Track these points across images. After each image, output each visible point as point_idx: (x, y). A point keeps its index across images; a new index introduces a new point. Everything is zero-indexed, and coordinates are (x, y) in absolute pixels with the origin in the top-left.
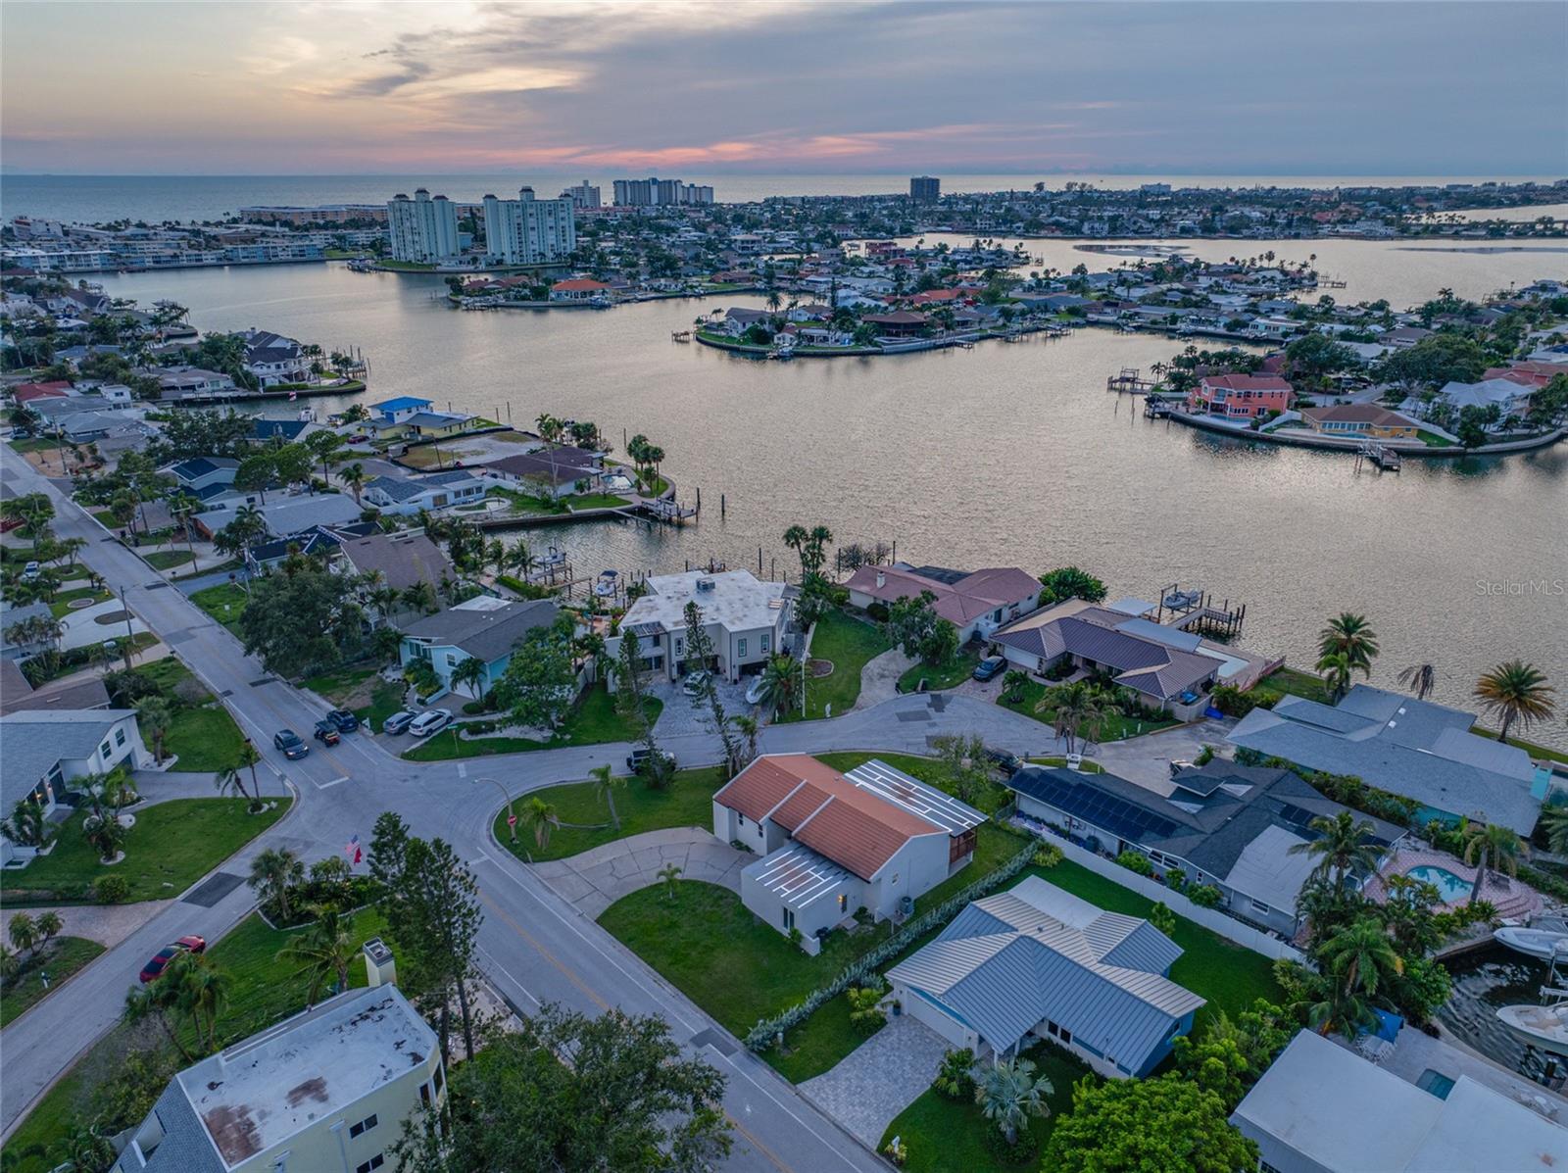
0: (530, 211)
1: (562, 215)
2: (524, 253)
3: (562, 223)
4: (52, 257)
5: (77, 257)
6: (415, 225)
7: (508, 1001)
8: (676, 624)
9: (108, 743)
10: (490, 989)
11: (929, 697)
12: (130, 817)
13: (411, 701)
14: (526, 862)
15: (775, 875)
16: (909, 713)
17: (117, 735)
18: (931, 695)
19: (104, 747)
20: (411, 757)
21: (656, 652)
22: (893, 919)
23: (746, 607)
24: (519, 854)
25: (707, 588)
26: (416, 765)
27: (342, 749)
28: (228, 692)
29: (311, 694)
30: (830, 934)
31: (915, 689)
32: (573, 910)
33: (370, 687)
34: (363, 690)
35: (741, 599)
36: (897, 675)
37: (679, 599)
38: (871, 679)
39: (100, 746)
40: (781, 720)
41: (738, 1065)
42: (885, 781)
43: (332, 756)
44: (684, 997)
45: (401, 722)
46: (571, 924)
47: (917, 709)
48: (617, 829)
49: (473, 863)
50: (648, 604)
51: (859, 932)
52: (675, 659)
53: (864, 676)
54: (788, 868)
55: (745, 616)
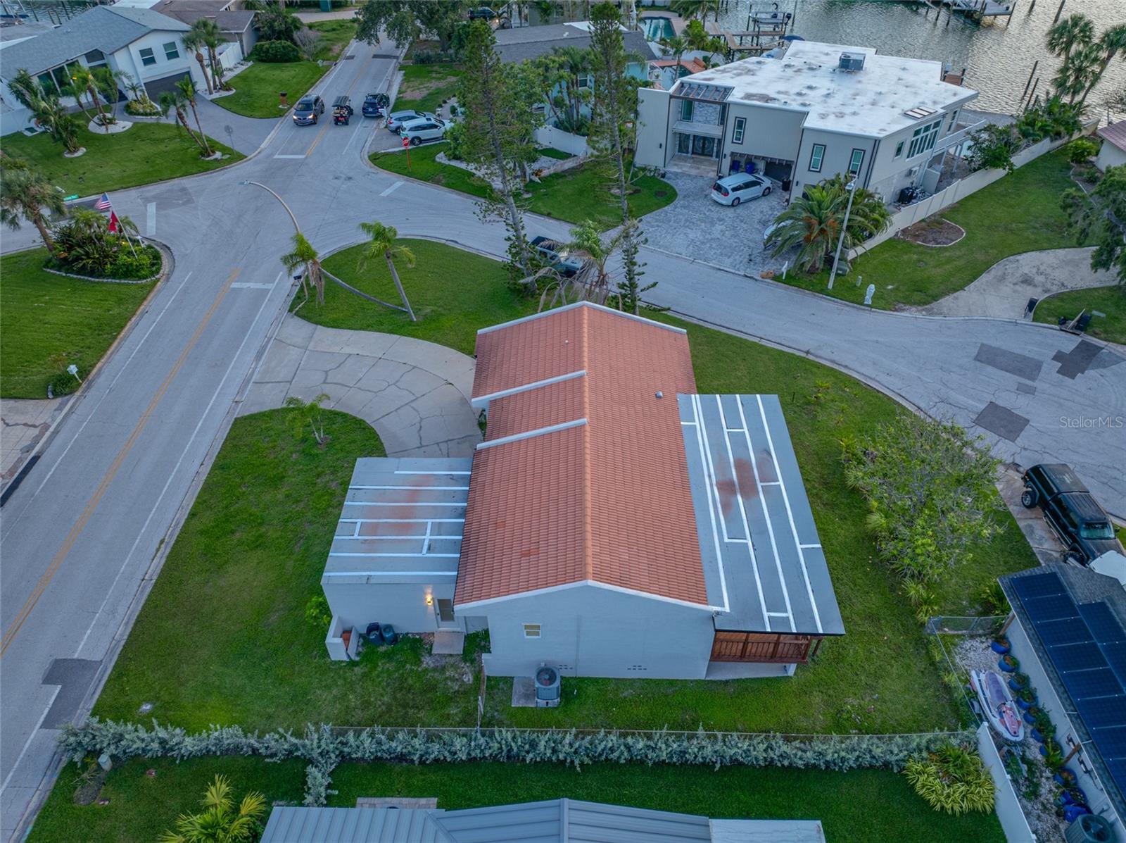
7: (35, 459)
8: (748, 96)
9: (149, 51)
10: (48, 434)
11: (1076, 344)
12: (128, 125)
13: (447, 107)
14: (290, 311)
15: (381, 495)
16: (1005, 353)
17: (166, 46)
18: (1083, 343)
19: (143, 52)
20: (376, 159)
21: (713, 130)
22: (518, 689)
23: (874, 104)
24: (298, 298)
25: (849, 66)
26: (368, 169)
27: (343, 130)
28: (352, 57)
29: (399, 77)
30: (395, 639)
31: (1063, 322)
32: (241, 391)
33: (442, 84)
34: (434, 85)
35: (880, 93)
36: (1055, 290)
37: (799, 70)
38: (1002, 279)
39: (135, 49)
40: (790, 280)
41: (28, 755)
42: (738, 441)
43: (326, 134)
44: (149, 590)
45: (399, 119)
46: (212, 408)
47: (1027, 354)
48: (412, 321)
49: (252, 285)
50: (751, 66)
51: (443, 669)
52: (729, 148)
53: (996, 270)
54: (413, 496)
55: (854, 114)
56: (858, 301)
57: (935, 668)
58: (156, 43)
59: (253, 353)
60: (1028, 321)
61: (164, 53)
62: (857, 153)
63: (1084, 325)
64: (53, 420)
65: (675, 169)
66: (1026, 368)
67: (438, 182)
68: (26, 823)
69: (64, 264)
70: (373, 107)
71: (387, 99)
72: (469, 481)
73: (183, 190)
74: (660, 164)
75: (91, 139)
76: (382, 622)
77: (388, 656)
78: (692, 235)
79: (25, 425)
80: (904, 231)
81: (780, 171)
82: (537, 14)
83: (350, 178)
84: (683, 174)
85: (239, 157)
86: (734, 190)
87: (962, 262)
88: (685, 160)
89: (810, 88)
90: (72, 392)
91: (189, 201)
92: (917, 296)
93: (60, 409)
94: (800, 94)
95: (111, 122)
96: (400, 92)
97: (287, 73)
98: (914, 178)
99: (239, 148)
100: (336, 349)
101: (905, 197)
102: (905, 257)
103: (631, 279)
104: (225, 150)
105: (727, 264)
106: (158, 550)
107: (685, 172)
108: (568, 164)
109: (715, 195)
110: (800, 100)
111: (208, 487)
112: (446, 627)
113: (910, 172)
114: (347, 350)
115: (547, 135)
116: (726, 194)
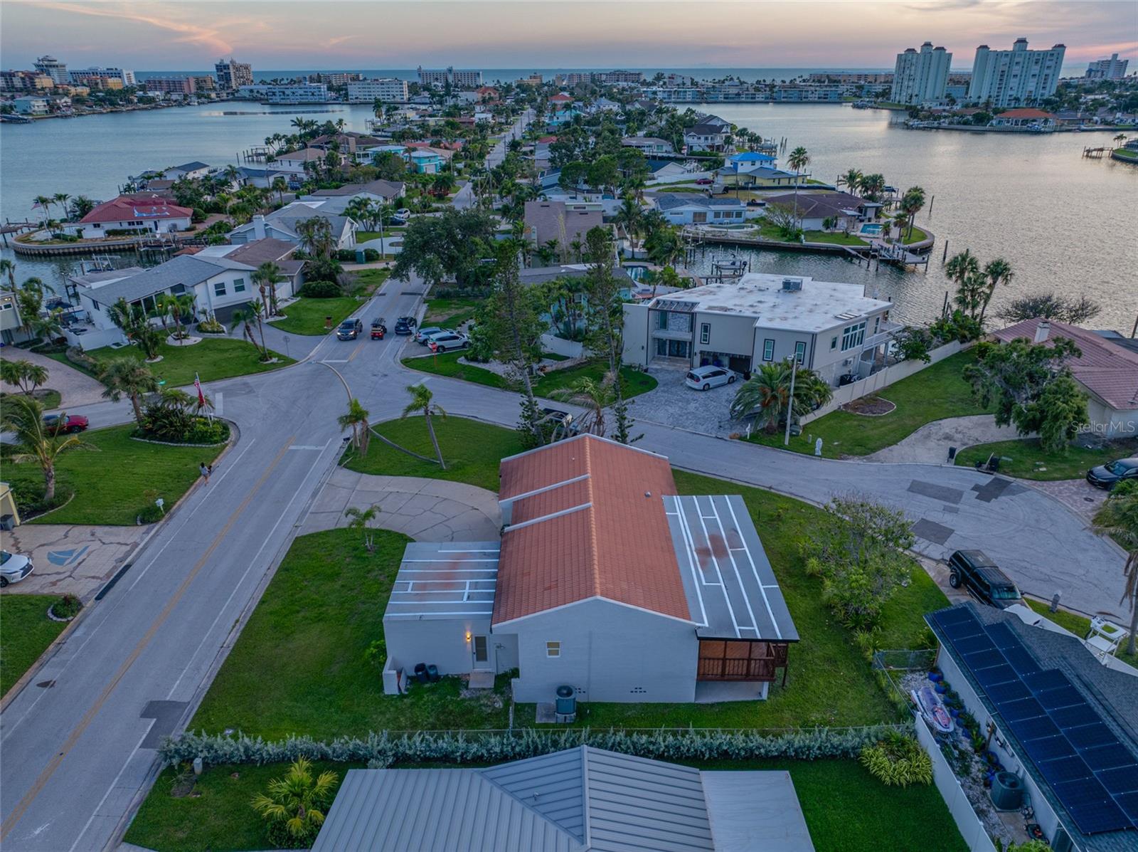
0: (1017, 60)
1: (1048, 63)
2: (1001, 98)
3: (1047, 72)
4: (664, 92)
5: (679, 92)
6: (912, 73)
7: (127, 567)
8: (710, 308)
9: (222, 285)
10: (137, 550)
11: (990, 480)
12: (199, 339)
13: (466, 326)
14: (339, 464)
15: (429, 566)
16: (932, 486)
17: (235, 282)
18: (995, 479)
19: (217, 286)
20: (407, 362)
21: (687, 336)
22: (540, 710)
23: (811, 311)
24: (346, 456)
25: (789, 287)
26: (401, 369)
27: (378, 343)
28: (384, 294)
29: (424, 308)
30: (437, 678)
31: (979, 465)
32: (300, 519)
33: (461, 312)
34: (453, 312)
35: (816, 305)
36: (971, 443)
37: (751, 291)
38: (928, 437)
39: (211, 283)
40: (754, 439)
41: (130, 767)
42: (712, 524)
43: (363, 347)
44: (227, 654)
45: (427, 333)
46: (276, 531)
47: (950, 486)
48: (442, 469)
49: (307, 447)
50: (713, 289)
51: (478, 699)
52: (698, 347)
53: (923, 431)
54: (455, 566)
55: (795, 317)
56: (811, 453)
57: (882, 692)
58: (228, 279)
59: (309, 493)
60: (951, 465)
61: (233, 286)
62: (799, 345)
63: (995, 466)
64: (142, 540)
65: (656, 367)
66: (950, 496)
67: (460, 377)
68: (131, 813)
69: (149, 434)
70: (404, 327)
71: (415, 321)
72: (499, 556)
73: (245, 384)
74: (644, 363)
75: (168, 350)
76: (428, 664)
77: (432, 691)
78: (671, 410)
79: (119, 543)
80: (846, 406)
81: (741, 364)
82: (538, 260)
83: (386, 375)
84: (662, 370)
85: (293, 362)
86: (704, 377)
87: (894, 426)
88: (664, 360)
89: (760, 302)
90: (157, 521)
91: (250, 392)
92: (858, 449)
93: (147, 532)
94: (752, 306)
95: (185, 337)
96: (425, 318)
97: (330, 305)
98: (850, 368)
99: (292, 356)
100: (380, 489)
101: (844, 380)
102: (848, 423)
103: (622, 431)
104: (280, 357)
105: (701, 430)
106: (234, 627)
107: (662, 368)
108: (567, 364)
109: (689, 382)
110: (753, 309)
111: (275, 583)
112: (481, 667)
113: (846, 363)
114: (390, 489)
115: (550, 342)
116: (698, 380)
